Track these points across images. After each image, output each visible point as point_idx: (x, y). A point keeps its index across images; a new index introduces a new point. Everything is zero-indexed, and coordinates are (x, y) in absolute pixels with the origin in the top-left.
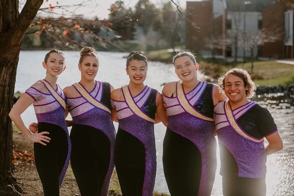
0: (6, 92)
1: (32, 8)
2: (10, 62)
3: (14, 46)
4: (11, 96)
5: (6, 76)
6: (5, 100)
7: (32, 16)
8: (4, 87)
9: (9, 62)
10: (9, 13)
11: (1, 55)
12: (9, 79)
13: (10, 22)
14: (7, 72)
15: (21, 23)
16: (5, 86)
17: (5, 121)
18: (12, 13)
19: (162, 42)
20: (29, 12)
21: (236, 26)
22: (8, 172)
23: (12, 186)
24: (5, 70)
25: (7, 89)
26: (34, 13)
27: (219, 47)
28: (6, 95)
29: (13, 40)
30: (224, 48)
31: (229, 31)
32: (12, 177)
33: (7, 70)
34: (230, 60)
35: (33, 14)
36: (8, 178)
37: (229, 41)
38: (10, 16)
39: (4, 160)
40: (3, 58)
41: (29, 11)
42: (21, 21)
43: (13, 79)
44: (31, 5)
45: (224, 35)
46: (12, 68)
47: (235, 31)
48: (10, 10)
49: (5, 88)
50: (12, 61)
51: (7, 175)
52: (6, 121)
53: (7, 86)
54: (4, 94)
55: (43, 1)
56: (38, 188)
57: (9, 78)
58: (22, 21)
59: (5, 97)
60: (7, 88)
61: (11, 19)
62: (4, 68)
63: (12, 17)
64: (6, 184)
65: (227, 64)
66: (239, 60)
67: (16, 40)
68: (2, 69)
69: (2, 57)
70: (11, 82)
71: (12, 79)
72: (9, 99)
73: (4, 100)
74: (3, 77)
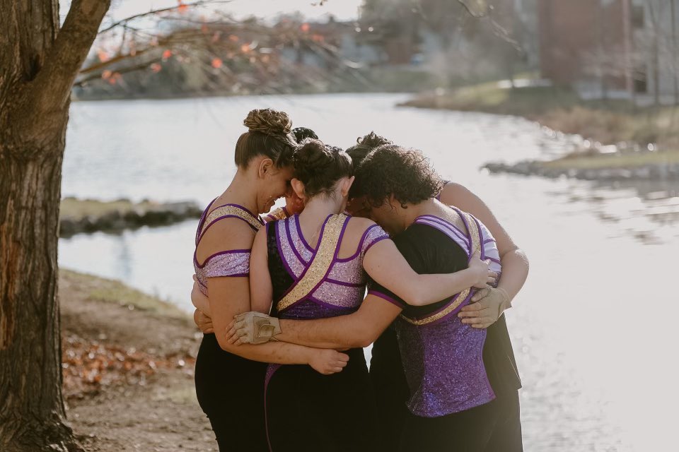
0: (38, 222)
1: (84, 21)
2: (43, 152)
3: (50, 113)
4: (50, 231)
5: (37, 184)
6: (37, 243)
7: (86, 38)
8: (31, 212)
9: (40, 150)
10: (35, 35)
11: (22, 136)
12: (42, 192)
13: (38, 56)
14: (37, 175)
15: (61, 58)
16: (35, 209)
17: (39, 292)
18: (44, 34)
19: (485, 66)
20: (79, 30)
21: (653, 21)
22: (51, 413)
23: (61, 446)
24: (33, 171)
25: (40, 217)
26: (91, 33)
27: (616, 73)
28: (37, 231)
29: (45, 98)
30: (628, 75)
31: (639, 34)
32: (62, 425)
33: (38, 170)
34: (643, 101)
35: (88, 34)
36: (51, 429)
37: (638, 57)
38: (39, 41)
39: (40, 386)
40: (26, 143)
41: (77, 28)
42: (60, 52)
43: (53, 192)
44: (82, 12)
45: (627, 43)
46: (50, 165)
47: (651, 34)
48: (38, 28)
49: (35, 212)
50: (48, 148)
51: (48, 420)
52: (41, 293)
53: (40, 208)
54: (33, 229)
55: (110, 2)
56: (131, 445)
57: (44, 191)
58: (64, 53)
59: (37, 235)
60: (40, 214)
61: (41, 48)
62: (30, 167)
63: (44, 43)
64: (45, 443)
65: (636, 112)
66: (664, 100)
67: (54, 97)
68: (26, 169)
69: (23, 141)
70: (50, 199)
71: (50, 191)
72: (46, 240)
73: (34, 243)
74: (30, 187)
